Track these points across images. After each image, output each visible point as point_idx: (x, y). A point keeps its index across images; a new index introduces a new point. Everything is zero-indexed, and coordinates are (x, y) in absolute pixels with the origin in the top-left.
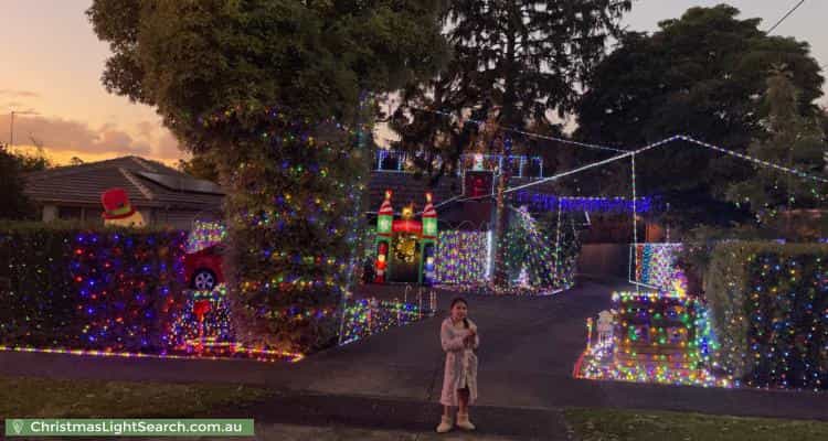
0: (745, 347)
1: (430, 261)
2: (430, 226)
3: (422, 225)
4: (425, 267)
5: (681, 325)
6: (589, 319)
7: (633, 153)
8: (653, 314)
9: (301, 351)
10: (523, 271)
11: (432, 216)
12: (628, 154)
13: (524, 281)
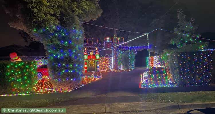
0: (179, 77)
1: (98, 65)
2: (98, 57)
3: (95, 56)
4: (97, 67)
5: (164, 73)
6: (141, 75)
7: (147, 34)
8: (157, 71)
9: (71, 89)
10: (122, 66)
11: (98, 54)
12: (146, 34)
13: (122, 69)
